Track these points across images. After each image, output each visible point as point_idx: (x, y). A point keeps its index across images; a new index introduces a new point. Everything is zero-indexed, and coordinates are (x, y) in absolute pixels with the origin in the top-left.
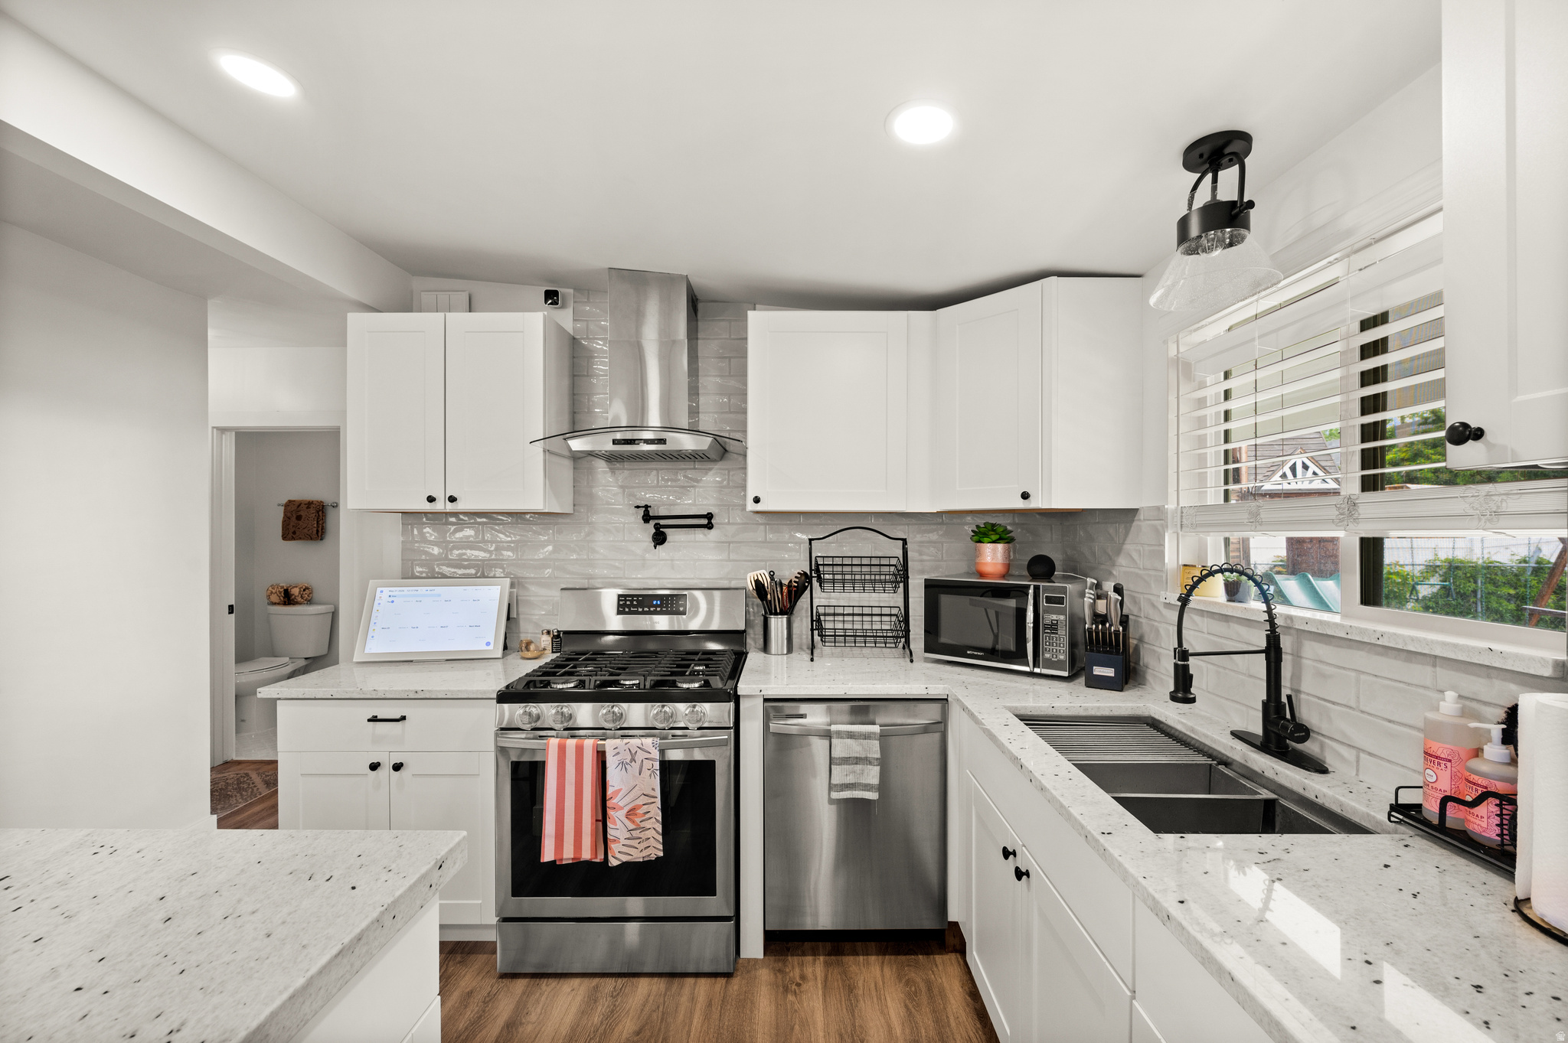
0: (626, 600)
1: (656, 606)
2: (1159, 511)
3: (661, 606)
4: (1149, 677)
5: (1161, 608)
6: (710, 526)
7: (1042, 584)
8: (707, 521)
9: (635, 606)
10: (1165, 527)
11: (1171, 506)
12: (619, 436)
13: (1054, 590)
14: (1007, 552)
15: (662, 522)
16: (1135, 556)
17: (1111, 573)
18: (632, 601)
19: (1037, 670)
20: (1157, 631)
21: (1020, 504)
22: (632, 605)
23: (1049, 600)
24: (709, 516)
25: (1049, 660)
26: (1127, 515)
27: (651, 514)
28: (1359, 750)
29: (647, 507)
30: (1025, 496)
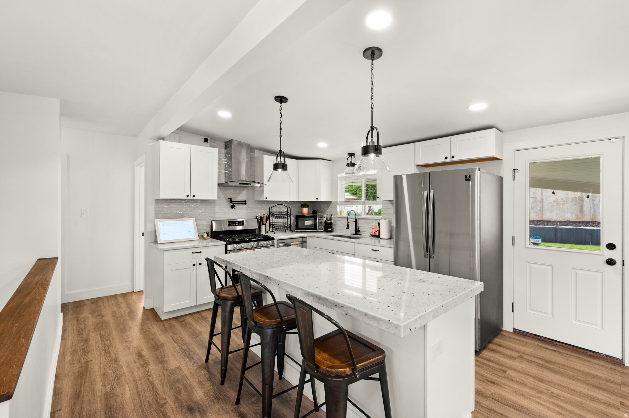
0: (230, 223)
1: (237, 224)
2: (337, 202)
3: (238, 224)
4: (334, 230)
5: (337, 218)
6: (246, 204)
7: (319, 215)
8: (245, 202)
9: (232, 224)
10: (337, 205)
11: (338, 201)
12: (241, 182)
13: (321, 216)
14: (308, 209)
15: (235, 203)
16: (331, 209)
17: (325, 213)
18: (231, 223)
19: (318, 231)
20: (336, 222)
21: (316, 200)
22: (231, 224)
23: (320, 218)
24: (245, 201)
25: (320, 229)
26: (330, 203)
27: (232, 200)
28: (365, 232)
29: (231, 199)
30: (317, 199)
